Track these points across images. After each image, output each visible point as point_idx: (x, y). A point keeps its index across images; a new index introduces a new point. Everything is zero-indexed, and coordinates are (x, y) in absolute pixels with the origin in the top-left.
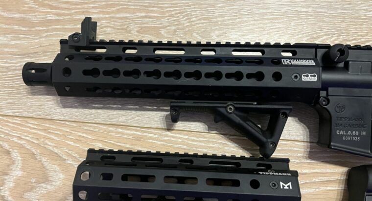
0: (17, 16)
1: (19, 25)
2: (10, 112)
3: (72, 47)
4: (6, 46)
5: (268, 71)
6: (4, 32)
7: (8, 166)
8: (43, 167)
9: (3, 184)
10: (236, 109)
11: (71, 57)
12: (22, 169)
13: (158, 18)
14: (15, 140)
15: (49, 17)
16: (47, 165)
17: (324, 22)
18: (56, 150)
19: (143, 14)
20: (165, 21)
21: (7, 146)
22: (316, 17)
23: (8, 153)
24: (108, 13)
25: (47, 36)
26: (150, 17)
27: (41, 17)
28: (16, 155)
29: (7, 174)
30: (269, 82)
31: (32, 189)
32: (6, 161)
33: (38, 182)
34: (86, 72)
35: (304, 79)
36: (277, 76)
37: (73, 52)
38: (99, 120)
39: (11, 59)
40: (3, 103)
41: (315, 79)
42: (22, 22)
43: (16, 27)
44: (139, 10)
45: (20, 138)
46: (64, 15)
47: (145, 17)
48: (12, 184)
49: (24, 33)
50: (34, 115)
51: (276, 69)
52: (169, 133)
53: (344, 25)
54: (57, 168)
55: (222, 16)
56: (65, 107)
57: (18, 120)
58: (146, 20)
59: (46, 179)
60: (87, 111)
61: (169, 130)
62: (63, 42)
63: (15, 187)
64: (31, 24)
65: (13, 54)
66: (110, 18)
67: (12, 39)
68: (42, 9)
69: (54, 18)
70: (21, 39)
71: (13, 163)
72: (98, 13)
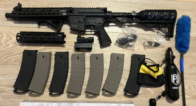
0: (4, 3)
1: (4, 5)
2: (3, 25)
3: (16, 9)
4: (1, 10)
5: (56, 13)
6: (1, 7)
7: (3, 36)
8: (11, 37)
9: (1, 40)
10: (51, 21)
11: (15, 11)
12: (6, 37)
13: (37, 3)
14: (4, 31)
15: (11, 3)
16: (11, 36)
17: (75, 3)
18: (13, 33)
19: (33, 2)
20: (38, 4)
21: (2, 32)
22: (73, 2)
23: (2, 34)
24: (25, 2)
25: (11, 8)
26: (35, 3)
27: (9, 4)
28: (4, 34)
29: (2, 38)
30: (56, 15)
31: (8, 41)
32: (2, 35)
33: (9, 40)
34: (19, 14)
35: (63, 14)
36: (58, 14)
37: (16, 10)
38: (23, 26)
39: (3, 13)
40: (1, 23)
41: (65, 14)
42: (5, 5)
43: (3, 6)
44: (32, 2)
45: (5, 31)
46: (15, 3)
47: (34, 3)
48: (4, 40)
49: (5, 7)
50: (8, 25)
51: (58, 12)
52: (39, 29)
53: (80, 4)
54: (14, 37)
55: (52, 2)
56: (15, 23)
57: (5, 27)
58: (34, 4)
59: (11, 39)
60: (20, 24)
61: (39, 28)
62: (14, 8)
63: (4, 41)
64: (7, 5)
65: (3, 12)
66: (25, 4)
67: (3, 9)
68: (9, 2)
69: (12, 4)
70: (5, 9)
71: (4, 36)
72: (23, 2)
